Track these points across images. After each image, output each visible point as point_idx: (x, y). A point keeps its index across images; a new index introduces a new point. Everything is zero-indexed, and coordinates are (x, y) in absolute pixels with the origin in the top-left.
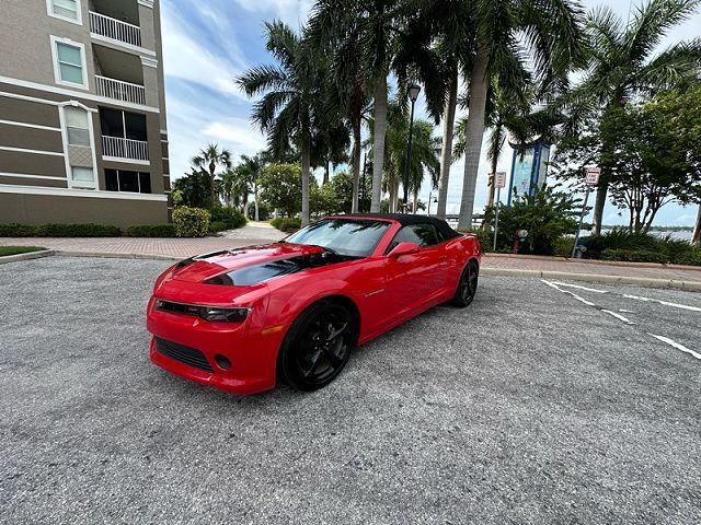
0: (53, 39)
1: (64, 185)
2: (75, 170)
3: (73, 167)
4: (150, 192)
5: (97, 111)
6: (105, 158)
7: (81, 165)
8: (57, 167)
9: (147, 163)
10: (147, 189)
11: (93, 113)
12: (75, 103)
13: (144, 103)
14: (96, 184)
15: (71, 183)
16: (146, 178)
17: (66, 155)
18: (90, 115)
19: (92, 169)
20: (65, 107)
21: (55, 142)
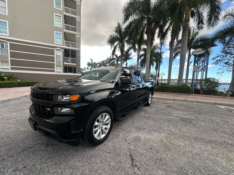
0: (55, 32)
1: (54, 71)
2: (57, 67)
3: (56, 66)
4: (76, 73)
5: (64, 50)
6: (65, 63)
7: (59, 65)
8: (52, 66)
9: (75, 64)
10: (75, 72)
11: (63, 51)
12: (58, 48)
13: (76, 47)
14: (62, 71)
15: (56, 70)
16: (75, 68)
17: (55, 63)
18: (62, 51)
19: (61, 66)
20: (56, 50)
21: (52, 59)
